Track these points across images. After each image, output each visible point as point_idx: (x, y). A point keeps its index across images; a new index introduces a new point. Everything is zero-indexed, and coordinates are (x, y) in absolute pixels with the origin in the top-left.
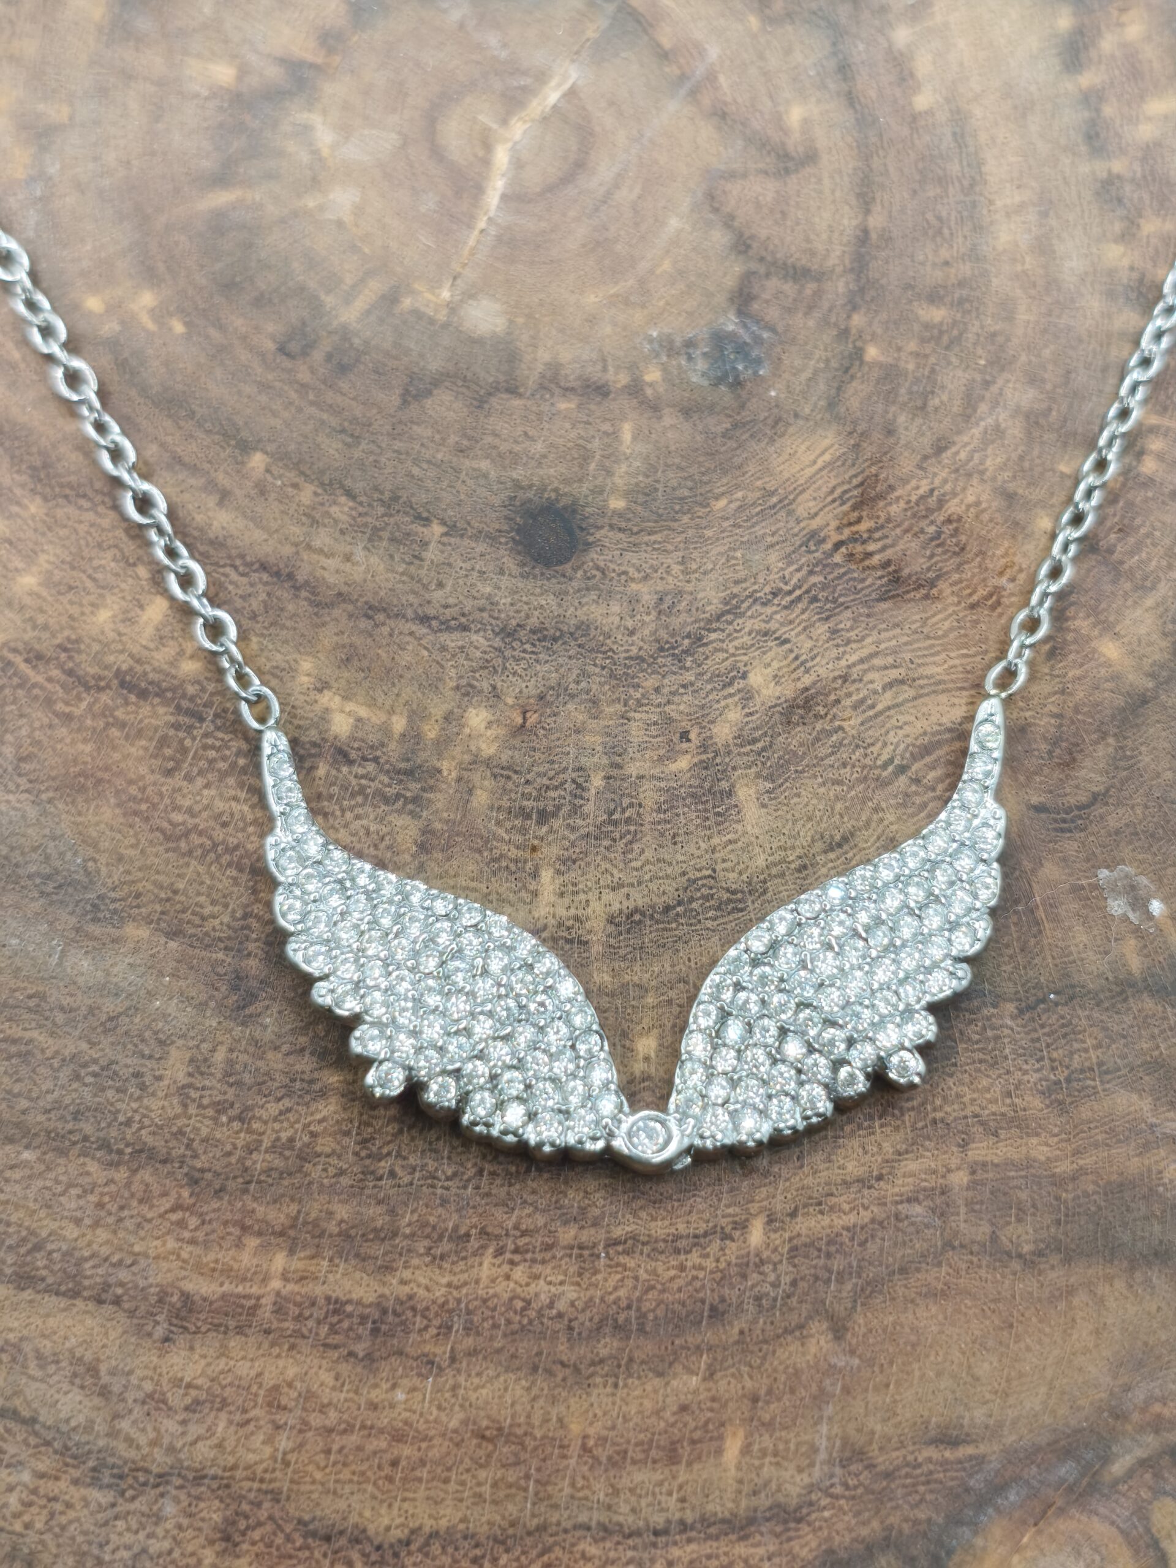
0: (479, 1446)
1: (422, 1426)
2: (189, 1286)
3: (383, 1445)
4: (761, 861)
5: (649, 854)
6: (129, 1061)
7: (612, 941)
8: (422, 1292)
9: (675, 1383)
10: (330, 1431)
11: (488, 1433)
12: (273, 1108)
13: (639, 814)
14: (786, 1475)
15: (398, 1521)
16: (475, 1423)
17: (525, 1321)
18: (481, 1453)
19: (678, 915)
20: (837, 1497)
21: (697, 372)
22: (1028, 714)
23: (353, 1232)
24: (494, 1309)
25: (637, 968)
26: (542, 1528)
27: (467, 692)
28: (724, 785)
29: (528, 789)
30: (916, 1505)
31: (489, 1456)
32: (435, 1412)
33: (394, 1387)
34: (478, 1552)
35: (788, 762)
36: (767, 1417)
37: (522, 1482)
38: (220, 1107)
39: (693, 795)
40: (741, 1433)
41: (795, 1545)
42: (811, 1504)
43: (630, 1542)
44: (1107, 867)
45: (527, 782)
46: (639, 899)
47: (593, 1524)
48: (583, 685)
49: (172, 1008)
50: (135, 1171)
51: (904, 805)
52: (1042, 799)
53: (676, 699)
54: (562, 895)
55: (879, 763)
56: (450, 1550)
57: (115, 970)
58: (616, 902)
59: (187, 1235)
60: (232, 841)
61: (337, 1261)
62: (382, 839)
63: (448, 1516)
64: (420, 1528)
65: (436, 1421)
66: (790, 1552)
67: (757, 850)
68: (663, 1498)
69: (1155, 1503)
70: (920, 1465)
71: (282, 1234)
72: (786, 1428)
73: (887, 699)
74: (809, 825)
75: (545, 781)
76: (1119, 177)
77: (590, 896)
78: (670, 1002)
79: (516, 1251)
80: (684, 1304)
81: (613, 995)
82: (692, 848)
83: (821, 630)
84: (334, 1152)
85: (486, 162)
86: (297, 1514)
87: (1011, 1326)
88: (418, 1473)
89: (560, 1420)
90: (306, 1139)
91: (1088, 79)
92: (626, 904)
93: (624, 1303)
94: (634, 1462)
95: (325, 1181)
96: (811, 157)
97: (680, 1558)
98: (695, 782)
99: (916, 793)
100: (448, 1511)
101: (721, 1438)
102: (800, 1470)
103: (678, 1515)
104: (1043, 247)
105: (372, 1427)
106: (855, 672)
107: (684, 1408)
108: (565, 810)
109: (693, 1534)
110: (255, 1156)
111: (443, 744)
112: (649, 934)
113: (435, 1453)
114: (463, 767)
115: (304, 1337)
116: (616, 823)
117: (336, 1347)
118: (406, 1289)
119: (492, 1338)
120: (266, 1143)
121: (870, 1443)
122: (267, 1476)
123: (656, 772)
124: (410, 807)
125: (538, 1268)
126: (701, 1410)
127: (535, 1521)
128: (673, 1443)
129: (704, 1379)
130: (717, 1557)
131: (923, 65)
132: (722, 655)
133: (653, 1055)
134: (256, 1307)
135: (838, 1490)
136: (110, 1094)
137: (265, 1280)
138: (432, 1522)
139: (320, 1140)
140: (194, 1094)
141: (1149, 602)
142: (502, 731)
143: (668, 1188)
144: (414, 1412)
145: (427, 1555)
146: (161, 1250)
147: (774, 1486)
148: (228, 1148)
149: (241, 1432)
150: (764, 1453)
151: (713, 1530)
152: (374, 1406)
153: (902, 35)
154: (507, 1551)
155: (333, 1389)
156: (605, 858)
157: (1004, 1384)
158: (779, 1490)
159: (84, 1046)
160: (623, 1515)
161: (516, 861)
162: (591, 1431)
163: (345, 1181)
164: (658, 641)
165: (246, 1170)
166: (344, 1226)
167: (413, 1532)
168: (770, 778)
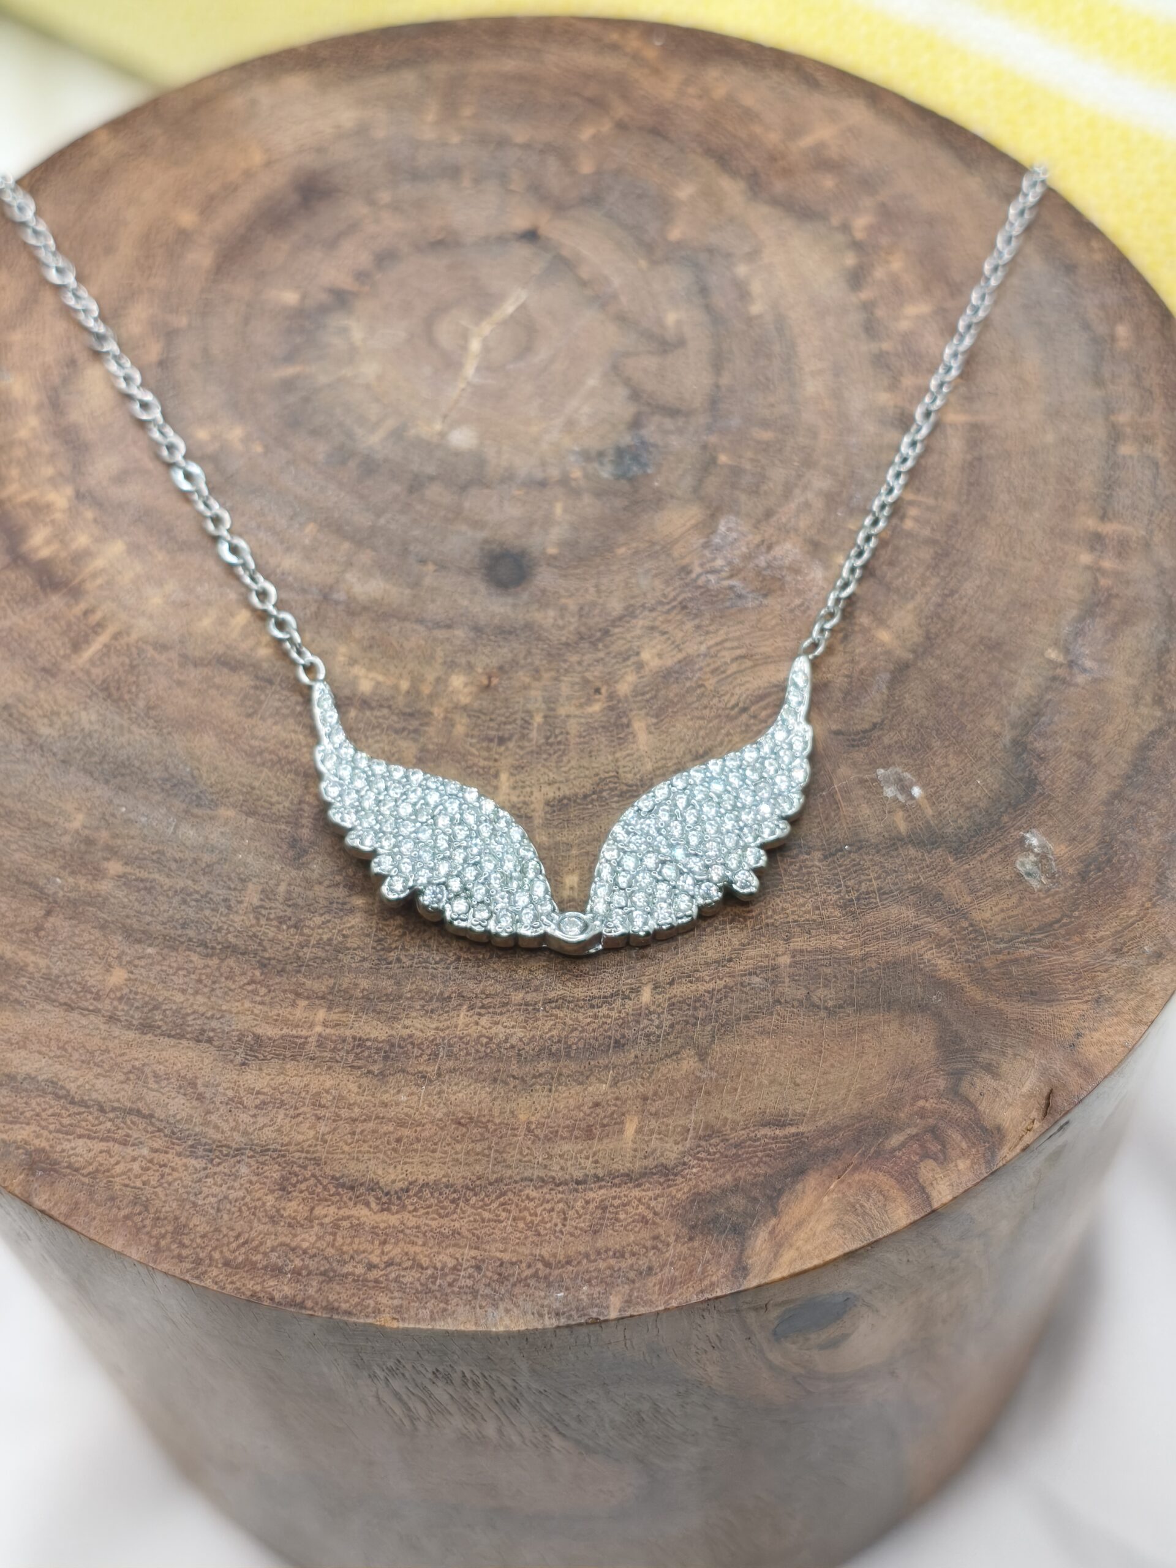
0: (457, 1129)
1: (417, 1117)
2: (259, 1031)
3: (391, 1129)
4: (649, 766)
5: (573, 763)
6: (220, 892)
7: (548, 816)
8: (418, 1034)
9: (590, 1089)
10: (354, 1120)
11: (463, 1121)
12: (318, 920)
13: (567, 739)
14: (668, 1146)
15: (401, 1177)
16: (454, 1114)
17: (489, 1051)
18: (457, 1133)
19: (593, 800)
20: (702, 1160)
21: (606, 472)
22: (829, 676)
23: (372, 996)
24: (467, 1043)
25: (565, 833)
26: (499, 1180)
27: (451, 665)
28: (625, 720)
29: (492, 724)
30: (757, 1164)
31: (463, 1135)
32: (427, 1108)
33: (399, 1092)
34: (455, 1195)
35: (667, 706)
36: (653, 1110)
37: (486, 1152)
38: (281, 920)
39: (603, 727)
40: (636, 1120)
41: (673, 1190)
42: (684, 1164)
43: (560, 1189)
44: (884, 768)
45: (491, 720)
46: (566, 790)
47: (535, 1177)
48: (529, 660)
49: (250, 859)
50: (222, 960)
51: (746, 731)
52: (839, 727)
53: (592, 668)
54: (514, 788)
55: (729, 705)
56: (436, 1194)
57: (212, 836)
58: (551, 793)
59: (258, 999)
60: (291, 757)
61: (360, 1014)
62: (393, 755)
63: (436, 1172)
64: (416, 1181)
65: (427, 1114)
66: (670, 1194)
67: (646, 759)
68: (583, 1161)
69: (922, 1165)
70: (759, 1140)
71: (323, 998)
72: (665, 1116)
73: (734, 667)
74: (682, 745)
75: (503, 719)
76: (887, 353)
77: (534, 789)
78: (587, 853)
79: (483, 1007)
80: (596, 1039)
81: (549, 849)
82: (602, 759)
83: (689, 625)
84: (359, 947)
85: (464, 348)
86: (331, 1173)
87: (821, 1052)
88: (415, 1146)
89: (512, 1112)
90: (340, 939)
91: (865, 295)
92: (558, 793)
93: (556, 1039)
94: (563, 1138)
95: (353, 965)
96: (681, 343)
97: (594, 1199)
98: (604, 719)
99: (754, 724)
100: (435, 1170)
101: (622, 1123)
102: (677, 1143)
103: (593, 1171)
104: (837, 395)
105: (383, 1118)
106: (713, 651)
107: (597, 1105)
108: (516, 737)
109: (603, 1183)
110: (305, 950)
111: (433, 697)
112: (573, 812)
113: (426, 1134)
114: (446, 711)
115: (337, 1061)
116: (551, 745)
117: (359, 1068)
118: (408, 1031)
119: (465, 1062)
120: (313, 942)
121: (725, 1125)
122: (312, 1149)
123: (577, 713)
124: (412, 735)
125: (497, 1018)
126: (609, 1105)
127: (495, 1176)
128: (588, 1126)
129: (611, 1086)
130: (620, 1198)
131: (756, 287)
132: (621, 642)
133: (576, 885)
134: (305, 1043)
135: (702, 1155)
136: (207, 912)
137: (312, 1026)
138: (424, 1177)
139: (349, 940)
140: (263, 912)
141: (910, 606)
142: (474, 689)
143: (586, 967)
144: (412, 1108)
145: (420, 1198)
146: (240, 1008)
147: (658, 1153)
148: (288, 944)
149: (294, 1121)
150: (652, 1132)
151: (617, 1181)
152: (385, 1105)
153: (742, 270)
154: (476, 1195)
155: (358, 1094)
156: (543, 766)
157: (816, 1088)
158: (662, 1155)
159: (190, 882)
160: (555, 1171)
161: (483, 768)
162: (533, 1119)
163: (367, 965)
164: (579, 633)
165: (299, 958)
166: (365, 993)
167: (411, 1183)
168: (657, 716)
